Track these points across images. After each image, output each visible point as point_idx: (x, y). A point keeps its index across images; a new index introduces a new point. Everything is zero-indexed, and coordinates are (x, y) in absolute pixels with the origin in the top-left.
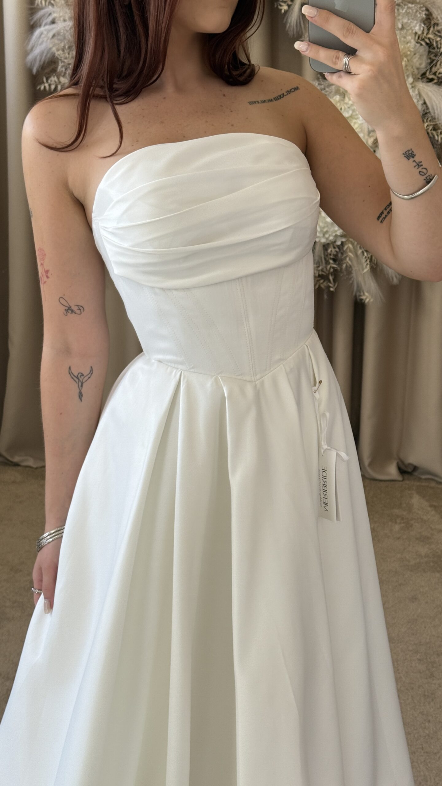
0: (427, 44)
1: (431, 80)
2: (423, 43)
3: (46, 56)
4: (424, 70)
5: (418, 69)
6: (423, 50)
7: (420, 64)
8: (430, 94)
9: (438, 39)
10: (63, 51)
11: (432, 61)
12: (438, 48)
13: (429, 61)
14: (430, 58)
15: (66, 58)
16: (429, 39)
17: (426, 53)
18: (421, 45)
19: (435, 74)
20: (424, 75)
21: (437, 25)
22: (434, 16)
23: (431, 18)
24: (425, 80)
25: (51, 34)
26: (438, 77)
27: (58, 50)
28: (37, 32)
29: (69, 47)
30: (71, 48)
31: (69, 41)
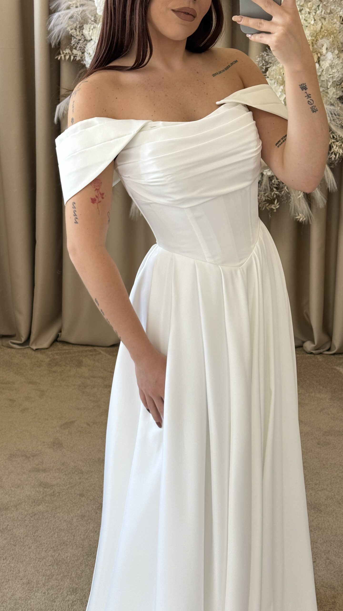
3: (62, 33)
10: (76, 30)
15: (77, 36)
25: (66, 17)
27: (72, 29)
28: (56, 15)
29: (80, 27)
30: (81, 28)
31: (80, 22)
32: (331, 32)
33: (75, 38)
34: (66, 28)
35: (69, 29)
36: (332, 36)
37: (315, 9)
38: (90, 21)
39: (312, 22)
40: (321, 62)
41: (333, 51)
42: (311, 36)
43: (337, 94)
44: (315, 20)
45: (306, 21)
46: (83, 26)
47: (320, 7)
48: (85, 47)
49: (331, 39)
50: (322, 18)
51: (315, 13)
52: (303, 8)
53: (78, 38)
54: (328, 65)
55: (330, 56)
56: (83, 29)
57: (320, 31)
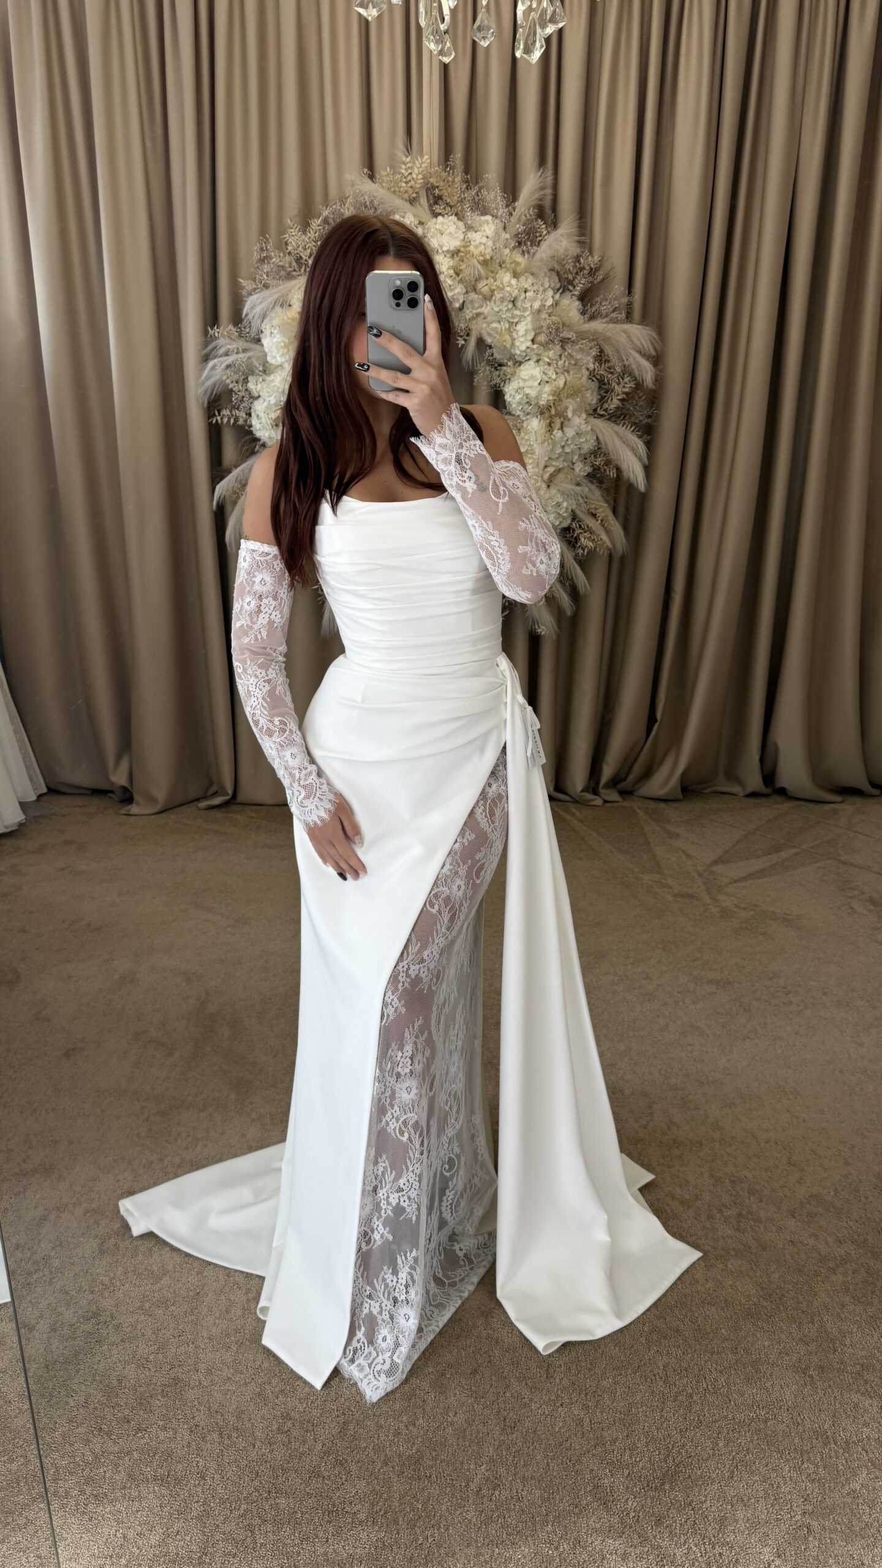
0: (597, 379)
1: (602, 416)
2: (594, 379)
3: (218, 388)
4: (596, 406)
5: (589, 405)
6: (595, 385)
7: (592, 400)
8: (603, 430)
9: (609, 376)
10: (237, 382)
11: (603, 397)
12: (609, 383)
13: (599, 397)
14: (600, 395)
15: (239, 391)
16: (601, 375)
17: (597, 389)
18: (593, 381)
19: (606, 410)
20: (595, 410)
21: (609, 361)
22: (606, 354)
23: (602, 355)
24: (596, 415)
25: (224, 366)
26: (609, 414)
27: (232, 382)
28: (211, 364)
29: (244, 379)
30: (246, 381)
31: (243, 374)
32: (578, 389)
33: (236, 394)
34: (225, 381)
35: (228, 381)
36: (580, 395)
37: (556, 360)
38: (257, 371)
39: (554, 377)
40: (564, 428)
41: (579, 413)
42: (553, 395)
43: (584, 471)
44: (557, 373)
45: (546, 374)
46: (247, 378)
47: (563, 356)
48: (250, 408)
49: (578, 399)
50: (565, 371)
51: (557, 364)
52: (542, 357)
53: (241, 394)
54: (574, 433)
55: (577, 421)
56: (248, 382)
57: (563, 388)
